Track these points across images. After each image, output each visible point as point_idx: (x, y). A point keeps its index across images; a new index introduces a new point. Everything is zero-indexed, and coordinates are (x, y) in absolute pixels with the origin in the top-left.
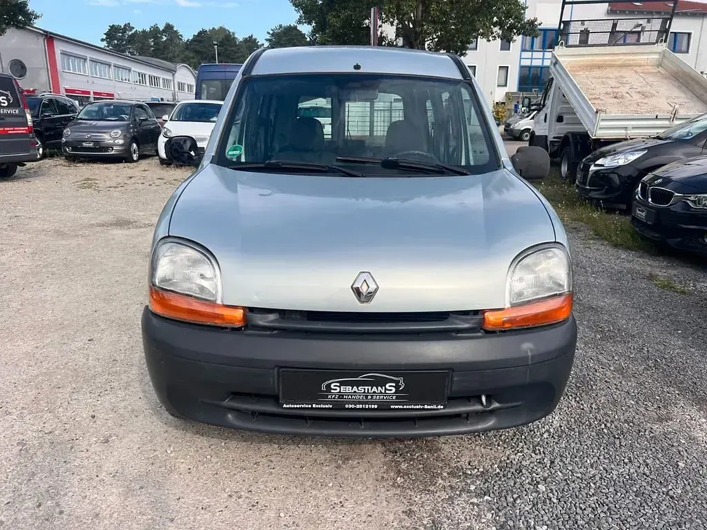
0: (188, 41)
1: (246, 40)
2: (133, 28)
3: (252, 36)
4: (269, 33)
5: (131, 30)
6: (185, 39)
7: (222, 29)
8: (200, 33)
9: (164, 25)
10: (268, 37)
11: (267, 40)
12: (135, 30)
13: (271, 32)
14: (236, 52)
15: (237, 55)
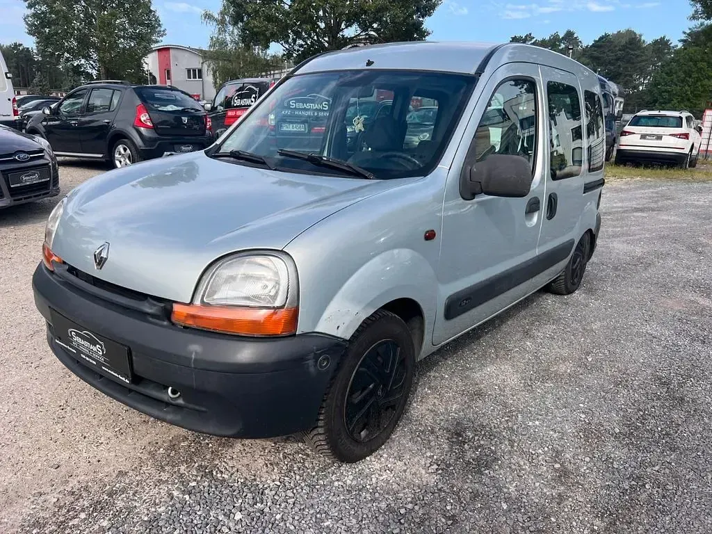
0: (587, 47)
1: (656, 42)
2: (534, 38)
3: (664, 37)
4: (684, 33)
5: (531, 40)
6: (584, 45)
7: (630, 32)
8: (601, 38)
9: (565, 32)
10: (683, 37)
11: (680, 41)
12: (534, 40)
13: (688, 31)
14: (638, 56)
15: (639, 59)
